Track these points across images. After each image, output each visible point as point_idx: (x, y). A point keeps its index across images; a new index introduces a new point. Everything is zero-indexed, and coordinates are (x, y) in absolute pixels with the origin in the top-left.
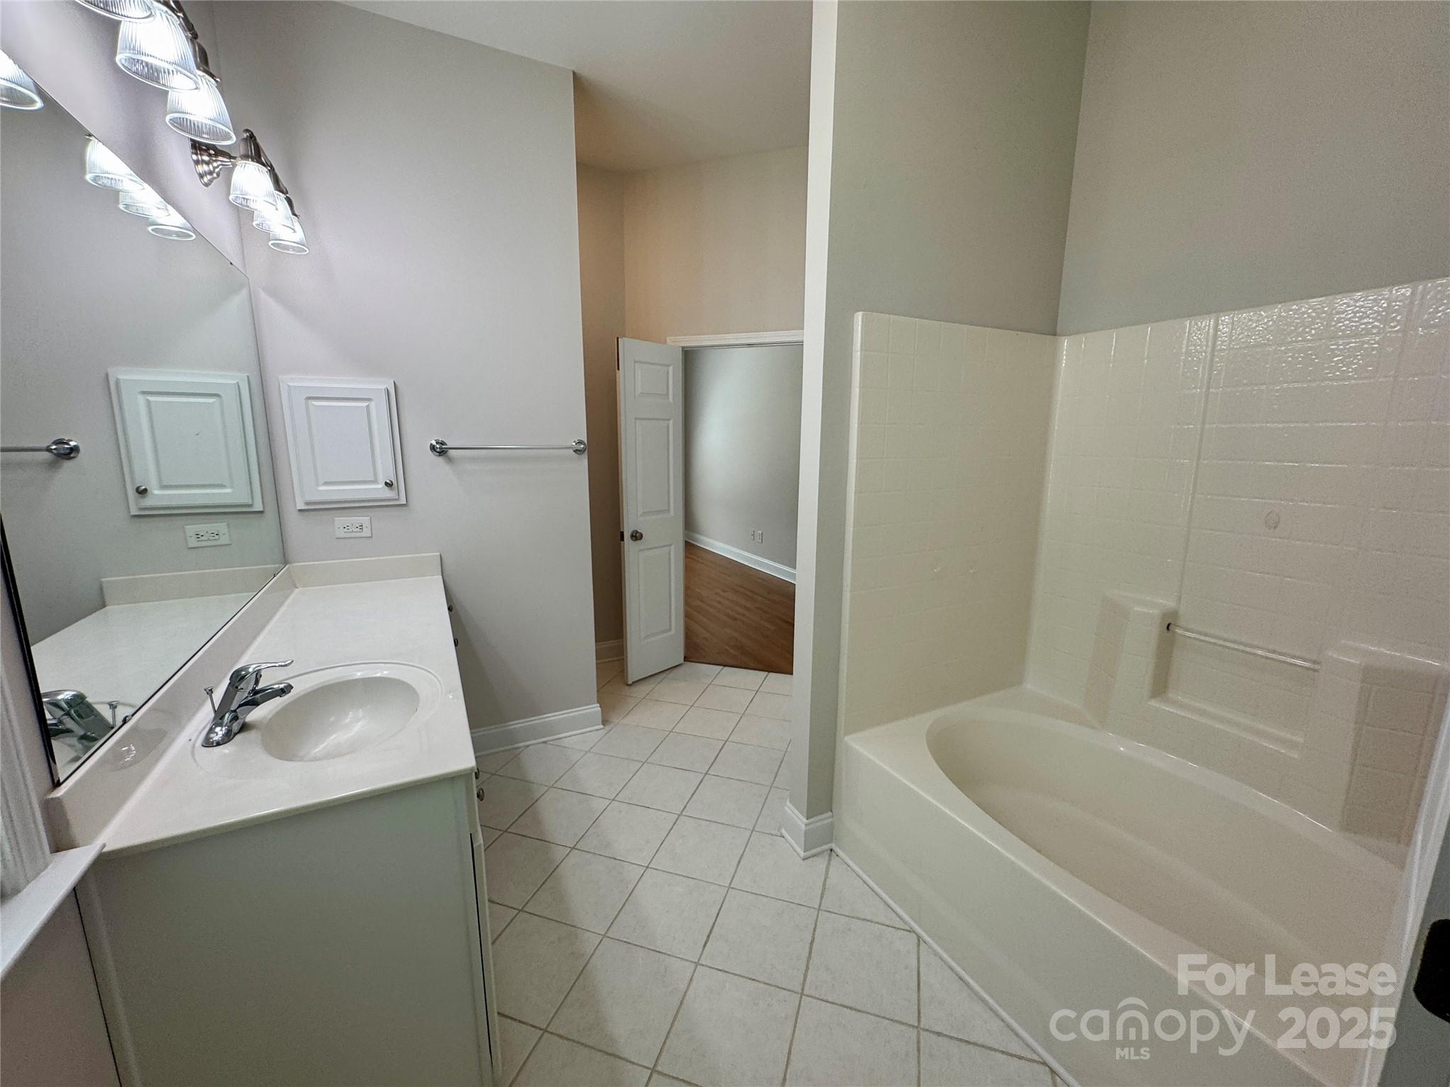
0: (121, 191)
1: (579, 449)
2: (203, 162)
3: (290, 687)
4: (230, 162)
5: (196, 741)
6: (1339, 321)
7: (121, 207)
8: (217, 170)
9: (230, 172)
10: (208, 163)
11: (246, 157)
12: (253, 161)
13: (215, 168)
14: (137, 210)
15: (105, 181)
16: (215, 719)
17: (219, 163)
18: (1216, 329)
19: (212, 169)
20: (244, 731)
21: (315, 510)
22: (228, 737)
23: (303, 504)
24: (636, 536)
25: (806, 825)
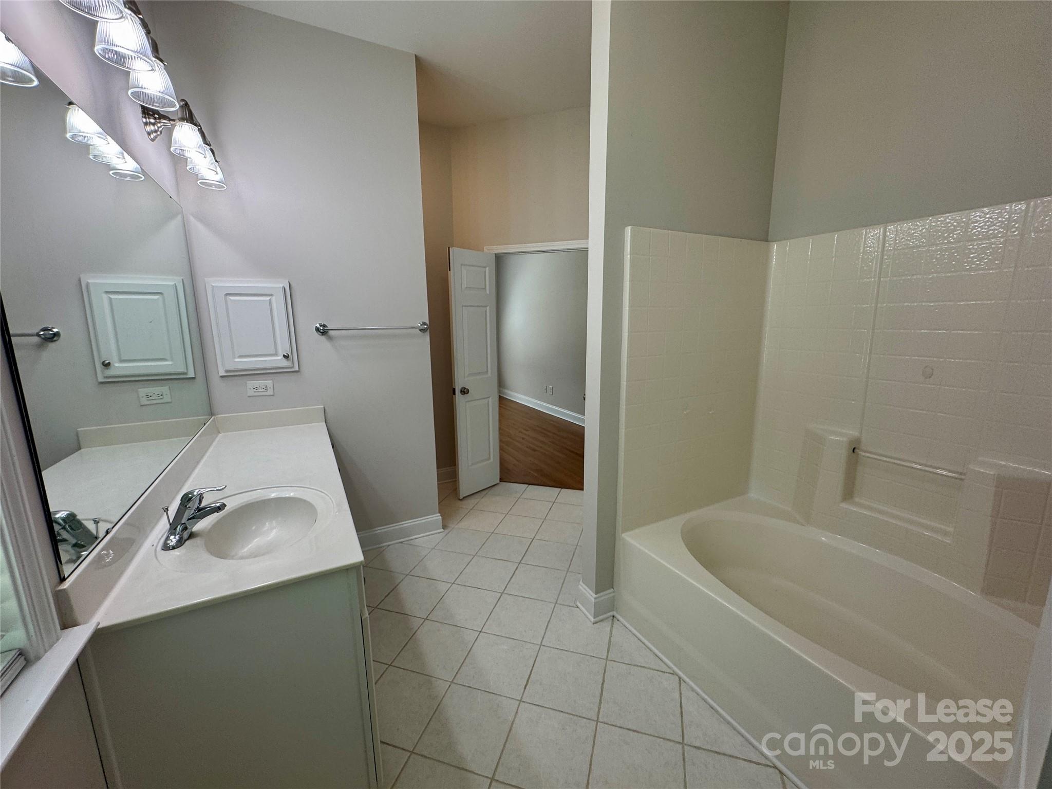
0: (91, 145)
1: (423, 328)
2: (150, 123)
3: (224, 505)
4: (170, 123)
5: (157, 547)
6: (974, 228)
7: (91, 157)
8: (160, 129)
9: (170, 131)
10: (154, 124)
11: (182, 119)
12: (187, 122)
13: (158, 128)
14: (102, 159)
15: (79, 138)
16: (170, 529)
17: (162, 124)
18: (885, 236)
19: (156, 128)
20: (191, 538)
21: (232, 376)
22: (180, 543)
23: (224, 372)
24: (464, 391)
25: (595, 598)
